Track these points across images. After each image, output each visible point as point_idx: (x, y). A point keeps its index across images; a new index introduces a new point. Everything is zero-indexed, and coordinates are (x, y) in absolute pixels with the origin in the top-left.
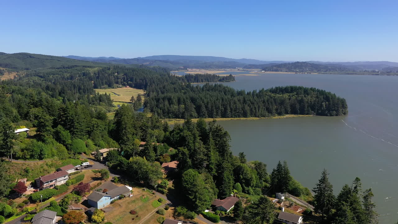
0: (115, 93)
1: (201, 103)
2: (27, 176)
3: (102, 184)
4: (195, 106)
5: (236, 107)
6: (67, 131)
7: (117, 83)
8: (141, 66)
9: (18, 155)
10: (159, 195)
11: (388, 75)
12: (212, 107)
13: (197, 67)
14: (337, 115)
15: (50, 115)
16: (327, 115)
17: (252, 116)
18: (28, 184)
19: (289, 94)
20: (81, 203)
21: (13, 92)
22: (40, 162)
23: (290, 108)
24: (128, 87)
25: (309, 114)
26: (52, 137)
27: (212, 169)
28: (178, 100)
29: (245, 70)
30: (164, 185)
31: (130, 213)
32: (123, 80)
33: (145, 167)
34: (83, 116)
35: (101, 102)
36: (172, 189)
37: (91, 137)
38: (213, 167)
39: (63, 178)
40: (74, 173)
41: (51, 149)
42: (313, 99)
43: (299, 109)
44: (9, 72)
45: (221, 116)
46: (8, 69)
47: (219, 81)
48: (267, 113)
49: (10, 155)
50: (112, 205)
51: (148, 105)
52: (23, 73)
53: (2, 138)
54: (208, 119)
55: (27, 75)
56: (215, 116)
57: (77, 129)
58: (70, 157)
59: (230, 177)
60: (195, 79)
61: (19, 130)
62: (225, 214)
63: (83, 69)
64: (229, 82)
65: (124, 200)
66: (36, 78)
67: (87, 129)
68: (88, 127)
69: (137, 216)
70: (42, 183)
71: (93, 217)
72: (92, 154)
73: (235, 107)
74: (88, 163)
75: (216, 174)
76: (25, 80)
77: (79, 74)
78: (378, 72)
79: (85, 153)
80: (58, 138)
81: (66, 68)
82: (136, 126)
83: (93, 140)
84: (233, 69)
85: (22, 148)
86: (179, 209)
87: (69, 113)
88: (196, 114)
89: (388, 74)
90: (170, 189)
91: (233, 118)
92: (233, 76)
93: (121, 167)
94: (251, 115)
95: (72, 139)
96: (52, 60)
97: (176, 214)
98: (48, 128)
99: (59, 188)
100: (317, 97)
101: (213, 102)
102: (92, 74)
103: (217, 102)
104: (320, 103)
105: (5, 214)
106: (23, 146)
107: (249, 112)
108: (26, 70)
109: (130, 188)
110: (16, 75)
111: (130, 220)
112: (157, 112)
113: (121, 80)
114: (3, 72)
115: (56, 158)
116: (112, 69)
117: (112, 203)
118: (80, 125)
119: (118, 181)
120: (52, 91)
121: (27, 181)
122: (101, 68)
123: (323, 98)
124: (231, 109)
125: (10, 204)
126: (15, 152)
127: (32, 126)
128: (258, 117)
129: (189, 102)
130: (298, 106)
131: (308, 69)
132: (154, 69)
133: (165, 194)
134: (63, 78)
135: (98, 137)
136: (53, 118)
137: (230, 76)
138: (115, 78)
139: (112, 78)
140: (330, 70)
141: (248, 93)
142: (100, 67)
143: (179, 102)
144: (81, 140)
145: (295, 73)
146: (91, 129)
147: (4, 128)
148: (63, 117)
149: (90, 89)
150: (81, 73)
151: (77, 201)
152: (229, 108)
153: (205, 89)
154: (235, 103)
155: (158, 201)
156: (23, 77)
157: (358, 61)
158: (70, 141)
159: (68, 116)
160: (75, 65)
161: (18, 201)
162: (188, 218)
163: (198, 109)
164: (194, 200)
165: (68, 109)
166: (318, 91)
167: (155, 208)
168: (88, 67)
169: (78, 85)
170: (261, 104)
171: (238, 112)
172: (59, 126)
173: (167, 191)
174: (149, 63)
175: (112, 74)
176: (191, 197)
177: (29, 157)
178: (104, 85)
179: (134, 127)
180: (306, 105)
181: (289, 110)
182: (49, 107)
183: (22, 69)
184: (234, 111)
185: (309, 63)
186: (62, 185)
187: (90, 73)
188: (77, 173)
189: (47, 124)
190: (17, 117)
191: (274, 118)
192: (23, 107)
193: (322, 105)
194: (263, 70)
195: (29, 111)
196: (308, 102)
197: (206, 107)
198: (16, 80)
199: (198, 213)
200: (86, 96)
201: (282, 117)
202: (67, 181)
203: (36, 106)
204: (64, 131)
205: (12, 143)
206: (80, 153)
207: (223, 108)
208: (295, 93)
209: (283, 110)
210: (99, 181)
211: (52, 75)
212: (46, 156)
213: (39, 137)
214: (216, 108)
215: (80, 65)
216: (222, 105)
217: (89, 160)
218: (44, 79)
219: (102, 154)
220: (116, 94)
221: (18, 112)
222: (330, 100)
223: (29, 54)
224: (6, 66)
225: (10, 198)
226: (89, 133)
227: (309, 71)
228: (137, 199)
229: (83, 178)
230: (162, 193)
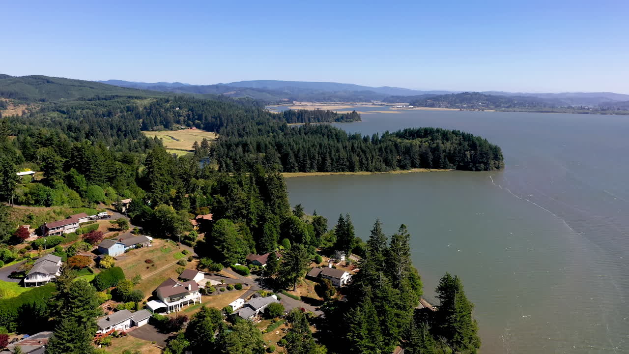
0: (172, 138)
1: (289, 150)
2: (30, 223)
3: (119, 235)
4: (279, 155)
5: (339, 156)
6: (81, 176)
7: (178, 122)
8: (219, 97)
9: (20, 200)
10: (183, 247)
11: (602, 114)
12: (304, 156)
13: (310, 100)
14: (486, 169)
15: (61, 157)
16: (471, 170)
17: (361, 170)
18: (31, 231)
19: (420, 140)
20: (91, 252)
21: (19, 133)
22: (47, 209)
23: (419, 159)
24: (194, 128)
25: (447, 168)
26: (63, 182)
27: (251, 220)
28: (257, 146)
29: (384, 105)
30: (192, 236)
31: (146, 261)
32: (186, 118)
33: (170, 215)
34: (102, 158)
35: (147, 149)
36: (203, 243)
37: (113, 185)
38: (252, 217)
39: (72, 226)
40: (87, 223)
41: (61, 196)
42: (453, 146)
43: (431, 161)
44: (15, 105)
45: (318, 169)
46: (13, 100)
47: (335, 121)
48: (384, 166)
49: (11, 199)
50: (126, 254)
51: (215, 153)
52: (36, 107)
53: (2, 178)
54: (297, 173)
55: (42, 110)
56: (308, 169)
57: (95, 173)
58: (85, 206)
59: (274, 229)
60: (298, 118)
61: (22, 173)
62: (260, 268)
63: (128, 101)
64: (351, 122)
65: (141, 250)
66: (55, 115)
67: (108, 174)
68: (109, 172)
69: (153, 266)
70: (47, 230)
71: (101, 262)
72: (113, 205)
73: (337, 157)
74: (106, 214)
75: (257, 226)
76: (39, 117)
77: (120, 108)
78: (588, 109)
79: (104, 203)
80: (70, 183)
81: (103, 99)
82: (174, 173)
83: (115, 188)
84: (365, 103)
85: (25, 192)
86: (204, 260)
87: (84, 154)
88: (281, 166)
89: (602, 112)
90: (199, 242)
91: (334, 172)
92: (358, 113)
93: (144, 217)
94: (361, 168)
95: (87, 185)
96: (81, 86)
97: (201, 266)
98: (57, 171)
99: (66, 236)
100: (460, 144)
101: (306, 149)
102: (141, 109)
103: (312, 149)
104: (462, 152)
105: (5, 259)
106: (27, 190)
107: (357, 164)
108: (41, 102)
109: (150, 238)
110: (26, 109)
111: (144, 269)
112: (225, 163)
113: (185, 118)
114: (7, 104)
115: (66, 205)
116: (172, 101)
117: (126, 252)
118: (98, 168)
119: (139, 232)
120: (76, 133)
121: (30, 228)
122: (155, 100)
123: (468, 145)
124: (332, 160)
125: (11, 249)
126: (18, 196)
127: (39, 169)
128: (371, 171)
129: (272, 150)
130: (431, 157)
131: (482, 103)
132: (240, 102)
133: (193, 248)
134: (96, 114)
135: (122, 185)
136: (65, 160)
137: (353, 113)
138: (175, 115)
139: (170, 115)
140: (515, 105)
141: (364, 137)
142: (154, 98)
143: (259, 149)
144: (99, 187)
145: (459, 110)
146: (113, 174)
147: (4, 167)
148: (77, 158)
149: (135, 131)
150: (124, 108)
151: (86, 249)
152: (328, 158)
153: (303, 131)
154: (338, 151)
155: (182, 253)
156: (36, 113)
157: (566, 92)
158: (85, 188)
159: (83, 158)
160: (115, 94)
161: (19, 247)
162: (214, 270)
163: (285, 160)
164: (221, 250)
165: (84, 148)
166: (463, 134)
167: (177, 259)
168: (136, 98)
169: (117, 125)
170: (376, 154)
171: (342, 165)
172: (72, 170)
173: (195, 244)
174: (235, 92)
175: (170, 108)
176: (218, 247)
177: (33, 202)
178: (158, 126)
179: (171, 174)
180: (442, 155)
181: (418, 161)
182: (61, 147)
183: (35, 101)
184: (335, 163)
185: (484, 94)
186: (72, 233)
187: (137, 107)
188: (91, 223)
189: (56, 165)
190: (20, 158)
191: (394, 172)
192: (29, 148)
193: (465, 155)
194: (411, 105)
195: (36, 151)
196: (444, 151)
197: (296, 156)
198: (25, 116)
199: (226, 265)
200: (127, 140)
201: (405, 172)
202: (76, 230)
203: (45, 145)
204: (78, 175)
205: (13, 184)
206: (98, 203)
207: (320, 159)
208: (430, 138)
209: (408, 162)
210: (117, 232)
211: (80, 110)
212: (54, 202)
213: (46, 182)
214: (310, 159)
215: (123, 94)
216: (318, 154)
217: (107, 211)
218: (68, 116)
219: (125, 205)
220: (174, 139)
221: (23, 154)
222: (478, 148)
223: (46, 77)
224: (10, 95)
225: (10, 245)
226: (111, 180)
227: (483, 106)
228: (157, 249)
229: (98, 228)
230: (190, 245)
